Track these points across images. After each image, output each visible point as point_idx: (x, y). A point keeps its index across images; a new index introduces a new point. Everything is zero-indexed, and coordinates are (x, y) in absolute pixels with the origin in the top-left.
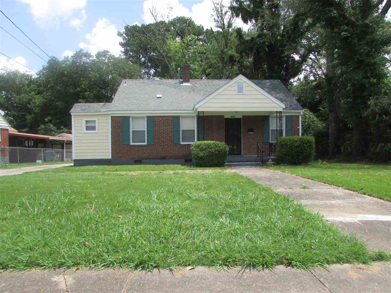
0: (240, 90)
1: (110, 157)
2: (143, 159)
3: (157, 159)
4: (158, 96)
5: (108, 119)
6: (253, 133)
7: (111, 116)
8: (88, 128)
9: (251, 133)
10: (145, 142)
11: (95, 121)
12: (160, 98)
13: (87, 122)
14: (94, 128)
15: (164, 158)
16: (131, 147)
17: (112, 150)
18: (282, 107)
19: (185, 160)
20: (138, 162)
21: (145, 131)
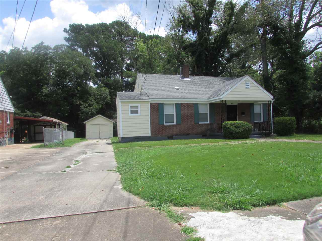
0: (247, 86)
1: (150, 135)
2: (174, 136)
3: (183, 135)
4: (177, 88)
5: (148, 105)
6: (245, 115)
7: (150, 103)
8: (132, 112)
9: (244, 115)
10: (174, 123)
11: (138, 106)
12: (178, 89)
13: (131, 107)
14: (137, 112)
15: (188, 134)
16: (165, 126)
17: (151, 129)
18: (271, 98)
19: (203, 135)
20: (170, 138)
21: (174, 114)
